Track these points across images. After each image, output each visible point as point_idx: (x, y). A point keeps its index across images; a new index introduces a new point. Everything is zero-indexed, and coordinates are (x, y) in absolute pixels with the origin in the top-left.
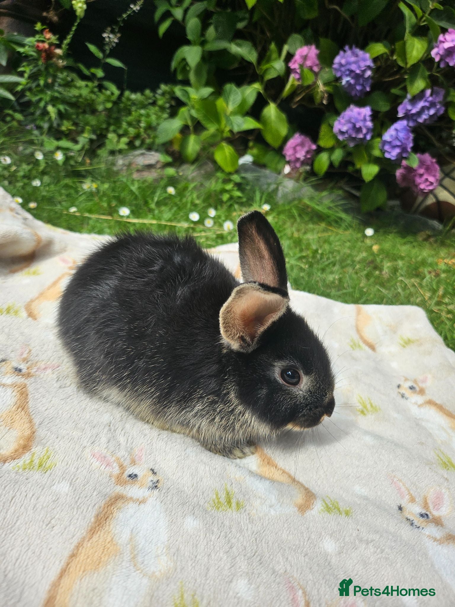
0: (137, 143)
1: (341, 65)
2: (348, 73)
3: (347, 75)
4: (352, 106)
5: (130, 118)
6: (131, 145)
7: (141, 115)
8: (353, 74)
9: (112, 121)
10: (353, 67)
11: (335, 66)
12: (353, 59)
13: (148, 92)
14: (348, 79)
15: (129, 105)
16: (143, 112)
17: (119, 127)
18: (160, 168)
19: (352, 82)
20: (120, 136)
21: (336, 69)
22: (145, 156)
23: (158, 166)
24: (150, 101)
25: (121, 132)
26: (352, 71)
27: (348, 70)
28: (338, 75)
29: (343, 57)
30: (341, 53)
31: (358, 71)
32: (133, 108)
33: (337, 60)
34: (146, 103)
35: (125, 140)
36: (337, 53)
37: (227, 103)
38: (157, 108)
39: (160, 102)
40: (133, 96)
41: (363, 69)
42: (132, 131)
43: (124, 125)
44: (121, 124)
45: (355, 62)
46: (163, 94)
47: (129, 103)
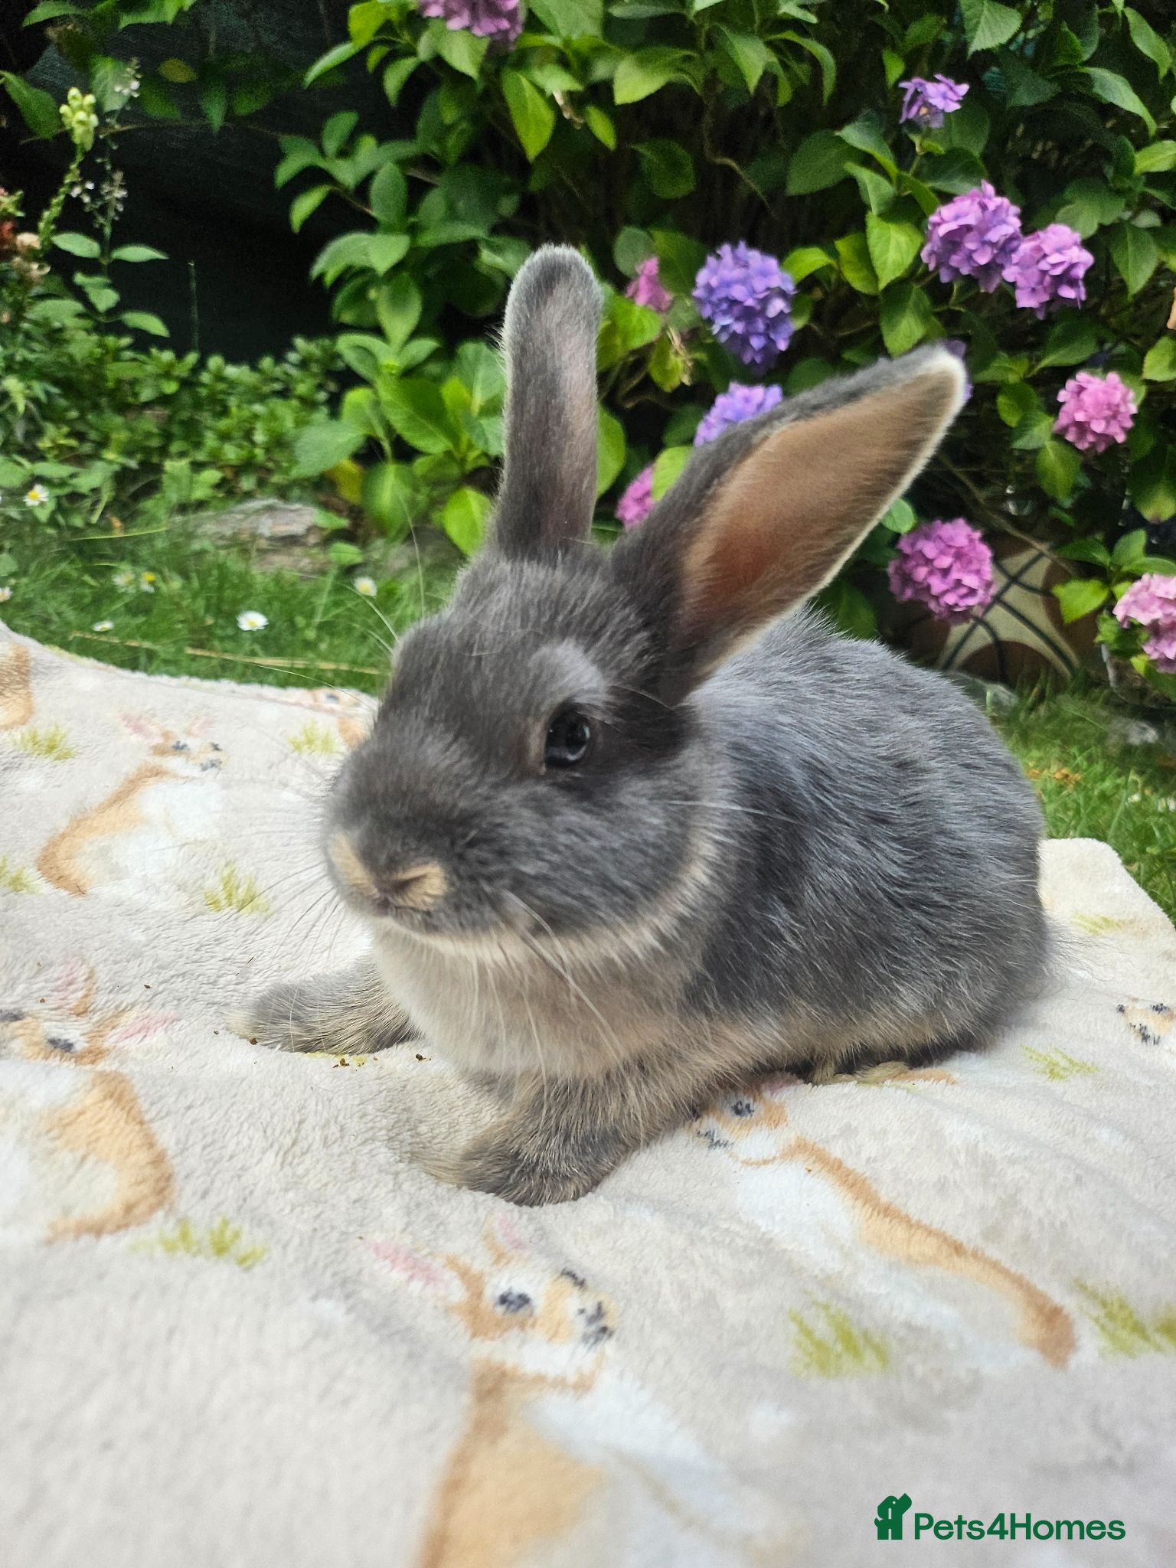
0: (247, 483)
1: (710, 289)
2: (725, 306)
3: (725, 313)
4: (734, 386)
5: (223, 424)
6: (227, 488)
7: (256, 417)
8: (736, 310)
9: (176, 429)
10: (738, 292)
11: (698, 293)
12: (738, 273)
13: (267, 362)
14: (727, 321)
15: (223, 392)
16: (258, 408)
17: (198, 445)
18: (316, 545)
19: (739, 328)
20: (197, 467)
21: (699, 301)
22: (276, 513)
23: (312, 539)
24: (277, 386)
25: (201, 456)
26: (733, 302)
27: (727, 299)
28: (707, 312)
29: (715, 272)
30: (711, 260)
31: (750, 302)
32: (233, 402)
33: (703, 277)
34: (266, 389)
35: (212, 475)
36: (702, 263)
37: (470, 388)
38: (295, 403)
39: (302, 389)
40: (232, 371)
41: (761, 296)
42: (232, 453)
43: (210, 440)
44: (200, 435)
45: (743, 281)
46: (304, 364)
47: (221, 386)
